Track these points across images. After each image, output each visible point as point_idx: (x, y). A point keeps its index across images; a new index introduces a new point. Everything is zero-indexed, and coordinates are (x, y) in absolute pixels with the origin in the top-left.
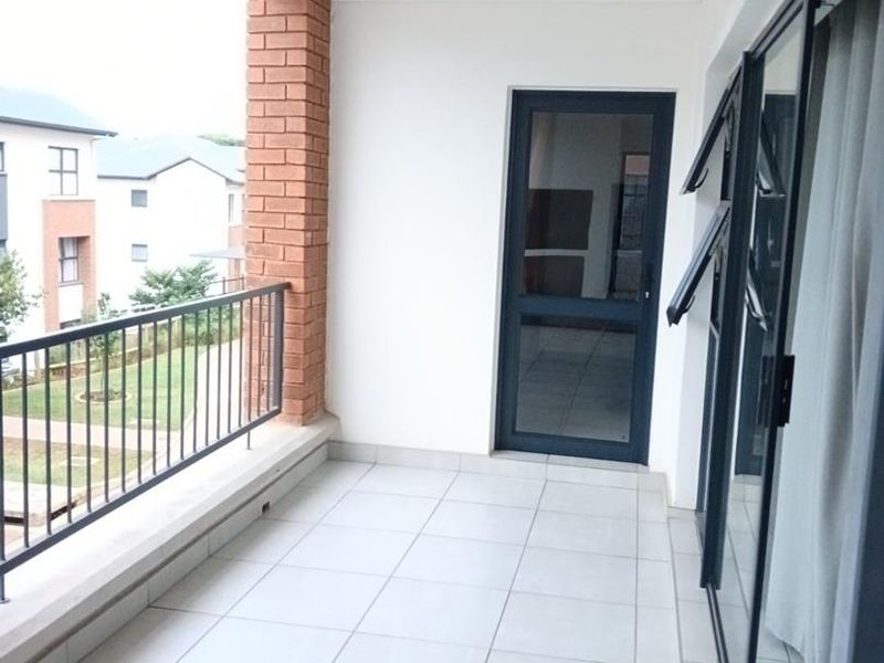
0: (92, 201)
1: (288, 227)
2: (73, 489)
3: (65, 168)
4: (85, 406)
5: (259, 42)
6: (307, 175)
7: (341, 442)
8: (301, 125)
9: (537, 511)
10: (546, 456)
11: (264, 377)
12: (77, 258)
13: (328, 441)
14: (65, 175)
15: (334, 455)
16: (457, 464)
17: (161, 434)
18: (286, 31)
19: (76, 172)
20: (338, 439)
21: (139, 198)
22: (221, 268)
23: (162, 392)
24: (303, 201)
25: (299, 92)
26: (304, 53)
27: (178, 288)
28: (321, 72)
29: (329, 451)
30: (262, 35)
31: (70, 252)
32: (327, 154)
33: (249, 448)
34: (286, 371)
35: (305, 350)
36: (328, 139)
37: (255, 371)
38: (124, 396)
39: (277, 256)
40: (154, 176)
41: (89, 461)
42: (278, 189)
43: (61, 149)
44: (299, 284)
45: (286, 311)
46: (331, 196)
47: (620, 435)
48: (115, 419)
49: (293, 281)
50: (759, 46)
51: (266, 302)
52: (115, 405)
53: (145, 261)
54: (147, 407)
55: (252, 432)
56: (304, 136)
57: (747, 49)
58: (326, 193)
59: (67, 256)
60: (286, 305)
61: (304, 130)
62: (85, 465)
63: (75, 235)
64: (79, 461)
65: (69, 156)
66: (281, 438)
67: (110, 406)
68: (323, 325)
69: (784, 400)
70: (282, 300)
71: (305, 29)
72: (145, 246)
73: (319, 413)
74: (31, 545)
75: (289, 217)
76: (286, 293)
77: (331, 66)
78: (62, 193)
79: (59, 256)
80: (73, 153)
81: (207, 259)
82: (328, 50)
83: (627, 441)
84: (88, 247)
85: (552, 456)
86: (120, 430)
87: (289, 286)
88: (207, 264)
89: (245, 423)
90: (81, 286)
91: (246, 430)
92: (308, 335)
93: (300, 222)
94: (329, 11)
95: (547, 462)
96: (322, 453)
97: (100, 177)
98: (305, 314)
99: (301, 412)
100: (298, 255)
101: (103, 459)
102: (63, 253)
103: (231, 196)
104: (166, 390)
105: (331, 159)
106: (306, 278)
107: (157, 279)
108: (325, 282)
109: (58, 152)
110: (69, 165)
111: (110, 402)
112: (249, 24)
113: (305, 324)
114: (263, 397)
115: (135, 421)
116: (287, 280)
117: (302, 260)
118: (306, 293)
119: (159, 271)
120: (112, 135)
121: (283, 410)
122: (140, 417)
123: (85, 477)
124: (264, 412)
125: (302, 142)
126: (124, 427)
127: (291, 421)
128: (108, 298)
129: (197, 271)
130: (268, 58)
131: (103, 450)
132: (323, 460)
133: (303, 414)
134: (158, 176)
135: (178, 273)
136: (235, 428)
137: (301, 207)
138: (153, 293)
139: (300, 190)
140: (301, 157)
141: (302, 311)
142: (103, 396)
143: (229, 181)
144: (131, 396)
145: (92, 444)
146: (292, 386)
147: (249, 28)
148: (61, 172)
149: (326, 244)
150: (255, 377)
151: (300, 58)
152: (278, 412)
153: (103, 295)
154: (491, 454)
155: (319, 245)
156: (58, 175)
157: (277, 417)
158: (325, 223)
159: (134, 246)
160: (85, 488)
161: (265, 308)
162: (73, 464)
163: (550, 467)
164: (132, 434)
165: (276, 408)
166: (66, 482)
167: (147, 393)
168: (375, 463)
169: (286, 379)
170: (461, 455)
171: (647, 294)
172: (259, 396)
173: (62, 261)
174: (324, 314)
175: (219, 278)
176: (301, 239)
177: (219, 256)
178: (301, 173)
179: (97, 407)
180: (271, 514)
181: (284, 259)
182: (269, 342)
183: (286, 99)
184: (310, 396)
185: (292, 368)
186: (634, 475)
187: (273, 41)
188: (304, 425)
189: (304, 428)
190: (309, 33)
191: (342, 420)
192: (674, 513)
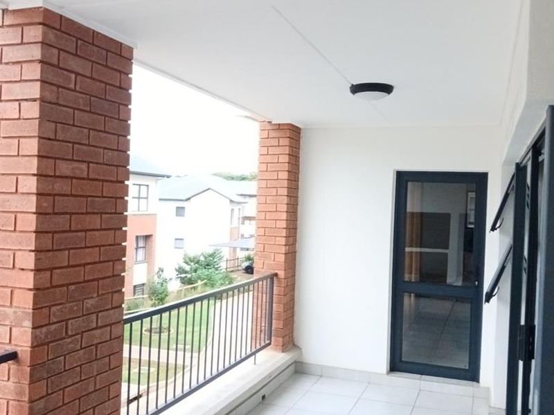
0: (155, 214)
1: (277, 243)
2: (141, 386)
3: (141, 196)
4: (149, 337)
5: (265, 151)
6: (287, 217)
7: (302, 363)
8: (285, 192)
9: (414, 407)
10: (419, 376)
11: (263, 325)
12: (145, 247)
13: (295, 362)
14: (141, 200)
15: (299, 370)
16: (368, 379)
17: (188, 355)
18: (279, 146)
19: (147, 198)
20: (301, 361)
21: (180, 211)
22: (226, 253)
23: (189, 329)
24: (285, 230)
25: (284, 175)
26: (287, 156)
27: (201, 265)
28: (295, 164)
29: (296, 367)
30: (266, 148)
31: (141, 244)
32: (297, 205)
33: (255, 363)
34: (274, 321)
35: (284, 309)
36: (297, 197)
37: (259, 321)
38: (169, 331)
39: (271, 258)
40: (189, 199)
41: (149, 370)
42: (272, 224)
43: (140, 185)
44: (281, 274)
45: (275, 288)
46: (298, 227)
47: (464, 364)
48: (164, 344)
49: (279, 272)
50: (523, 160)
51: (264, 284)
52: (164, 335)
53: (182, 248)
54: (181, 337)
55: (257, 354)
56: (286, 197)
57: (517, 162)
58: (296, 225)
59: (139, 246)
60: (275, 285)
61: (286, 194)
62: (147, 372)
63: (145, 234)
64: (144, 369)
65: (144, 189)
66: (271, 359)
67: (162, 337)
68: (293, 296)
69: (530, 348)
70: (273, 283)
71: (288, 144)
72: (182, 239)
73: (290, 346)
74: (159, 408)
75: (277, 239)
76: (275, 278)
77: (300, 160)
78: (139, 210)
79: (135, 246)
80: (146, 187)
81: (219, 248)
82: (299, 154)
83: (467, 368)
84: (151, 242)
85: (423, 376)
86: (166, 351)
87: (276, 275)
88: (218, 250)
89: (254, 350)
90: (146, 264)
91: (254, 354)
92: (285, 302)
93: (283, 241)
94: (300, 133)
95: (420, 379)
96: (292, 368)
97: (160, 200)
98: (285, 290)
99: (281, 345)
100: (282, 258)
101: (156, 369)
102: (137, 245)
103: (232, 210)
104: (192, 327)
105: (299, 207)
106: (285, 270)
107: (190, 259)
108: (295, 273)
109: (138, 187)
110: (143, 194)
111: (162, 334)
112: (260, 143)
113: (284, 296)
114: (262, 336)
115: (175, 347)
116: (276, 271)
117: (283, 260)
118: (285, 279)
119: (192, 255)
120: (168, 177)
121: (272, 343)
122: (177, 344)
123: (147, 380)
124: (263, 344)
125: (285, 200)
126: (168, 349)
127: (276, 350)
128: (162, 271)
129: (212, 255)
130: (269, 159)
131: (157, 363)
132: (293, 372)
133: (282, 346)
134: (192, 199)
135: (202, 256)
136: (249, 352)
137: (284, 233)
138: (187, 268)
139: (283, 224)
140: (284, 208)
141: (283, 289)
142: (158, 330)
143: (231, 201)
144: (173, 330)
145: (151, 359)
146: (277, 329)
147: (260, 144)
148: (139, 198)
149: (295, 252)
150: (259, 324)
151: (285, 159)
152: (269, 344)
153: (160, 269)
154: (388, 373)
155: (291, 253)
156: (137, 200)
157: (268, 347)
158: (295, 240)
159: (176, 239)
160: (146, 386)
161: (265, 286)
162: (141, 372)
163: (422, 382)
164: (172, 353)
165: (268, 342)
166: (137, 382)
167: (182, 329)
168: (321, 376)
169: (274, 327)
170: (370, 373)
171: (477, 283)
172: (260, 335)
173: (136, 249)
174: (293, 289)
175: (225, 259)
176: (283, 250)
177: (224, 245)
178: (284, 216)
179: (155, 337)
180: (266, 401)
181: (274, 260)
182: (265, 306)
183: (278, 179)
184: (286, 336)
185: (278, 319)
186: (471, 388)
187: (271, 151)
188: (283, 352)
189: (283, 354)
190: (290, 146)
191: (303, 350)
192: (492, 411)
